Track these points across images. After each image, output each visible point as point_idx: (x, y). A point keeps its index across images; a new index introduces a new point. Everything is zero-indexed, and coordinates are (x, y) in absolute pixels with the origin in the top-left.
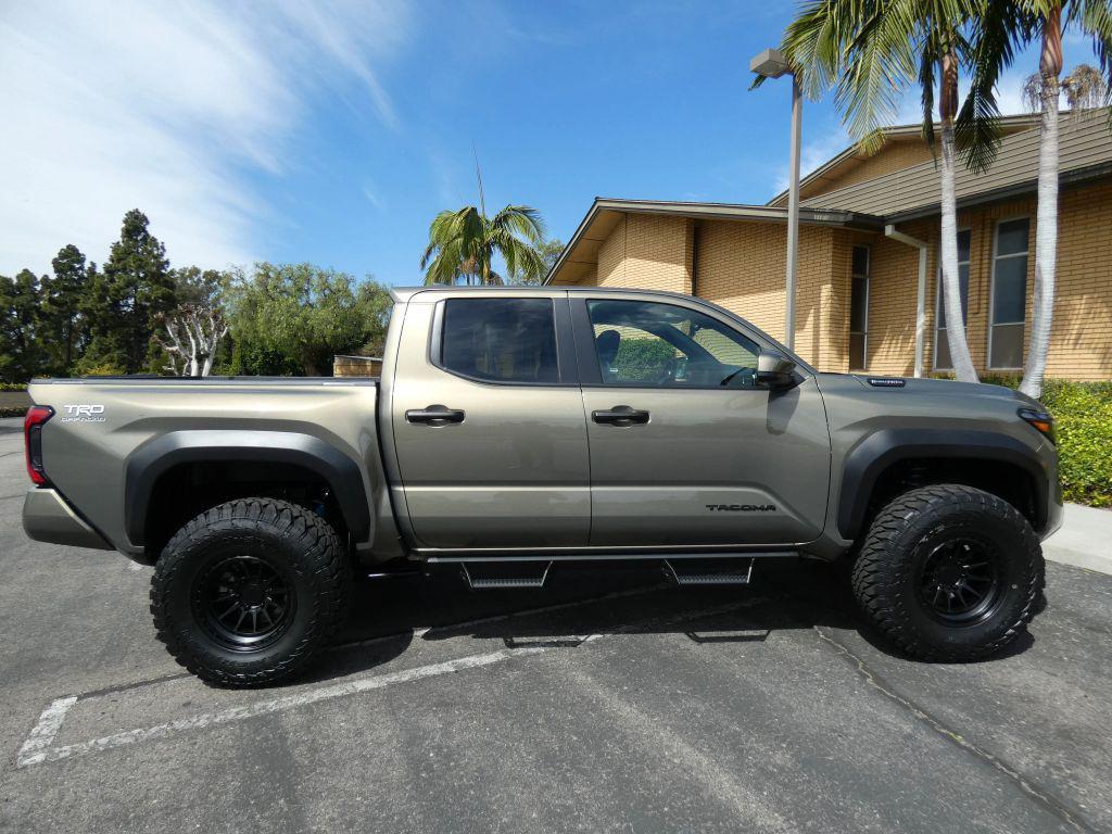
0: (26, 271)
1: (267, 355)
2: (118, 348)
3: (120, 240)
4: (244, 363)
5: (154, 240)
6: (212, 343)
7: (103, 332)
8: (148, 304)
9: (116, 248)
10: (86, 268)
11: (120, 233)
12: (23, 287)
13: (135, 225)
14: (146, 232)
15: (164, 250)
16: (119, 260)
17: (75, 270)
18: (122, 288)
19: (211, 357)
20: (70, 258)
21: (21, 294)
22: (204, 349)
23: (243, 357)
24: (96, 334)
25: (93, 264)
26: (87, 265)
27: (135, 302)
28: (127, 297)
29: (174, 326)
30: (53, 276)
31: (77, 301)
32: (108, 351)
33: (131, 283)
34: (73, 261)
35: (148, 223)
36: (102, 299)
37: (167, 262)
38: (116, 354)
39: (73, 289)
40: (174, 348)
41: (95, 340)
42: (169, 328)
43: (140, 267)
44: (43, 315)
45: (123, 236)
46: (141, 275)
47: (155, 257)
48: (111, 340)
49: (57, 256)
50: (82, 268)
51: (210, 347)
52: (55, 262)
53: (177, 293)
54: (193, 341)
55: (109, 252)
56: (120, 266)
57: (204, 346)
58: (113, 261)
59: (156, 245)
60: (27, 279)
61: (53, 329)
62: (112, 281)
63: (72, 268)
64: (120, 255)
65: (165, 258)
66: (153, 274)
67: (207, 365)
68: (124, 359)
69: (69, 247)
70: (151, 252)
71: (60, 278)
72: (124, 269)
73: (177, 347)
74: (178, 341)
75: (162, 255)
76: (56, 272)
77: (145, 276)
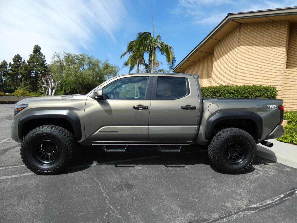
0: (4, 61)
1: (72, 89)
2: (30, 85)
3: (32, 53)
4: (65, 91)
5: (42, 54)
6: (56, 84)
7: (26, 80)
8: (39, 72)
9: (31, 56)
10: (22, 61)
11: (32, 51)
12: (3, 66)
13: (37, 50)
14: (40, 52)
15: (45, 57)
16: (32, 59)
17: (19, 62)
18: (32, 67)
19: (55, 89)
20: (18, 58)
21: (2, 67)
22: (53, 86)
23: (65, 89)
24: (24, 80)
25: (24, 60)
26: (23, 60)
27: (36, 71)
28: (33, 70)
29: (44, 79)
30: (12, 63)
31: (19, 70)
32: (27, 85)
33: (34, 66)
34: (19, 59)
35: (41, 49)
36: (26, 70)
37: (45, 61)
38: (29, 87)
39: (18, 67)
40: (44, 85)
41: (23, 82)
42: (43, 79)
43: (37, 62)
44: (9, 74)
45: (33, 53)
46: (38, 64)
47: (42, 59)
48: (28, 82)
49: (14, 57)
50: (21, 61)
51: (55, 85)
52: (13, 59)
53: (47, 70)
54: (50, 83)
55: (29, 57)
56: (32, 61)
57: (53, 85)
58: (30, 59)
59: (43, 56)
60: (4, 63)
61: (11, 78)
62: (29, 65)
63: (18, 61)
64: (32, 58)
65: (45, 60)
66: (41, 64)
67: (54, 91)
68: (31, 88)
69: (18, 55)
70: (41, 57)
71: (14, 64)
72: (33, 62)
73: (45, 85)
74: (45, 83)
75: (44, 58)
76: (13, 62)
77: (39, 64)
